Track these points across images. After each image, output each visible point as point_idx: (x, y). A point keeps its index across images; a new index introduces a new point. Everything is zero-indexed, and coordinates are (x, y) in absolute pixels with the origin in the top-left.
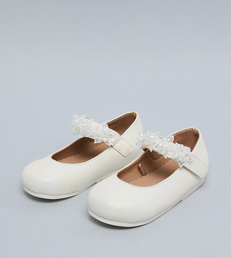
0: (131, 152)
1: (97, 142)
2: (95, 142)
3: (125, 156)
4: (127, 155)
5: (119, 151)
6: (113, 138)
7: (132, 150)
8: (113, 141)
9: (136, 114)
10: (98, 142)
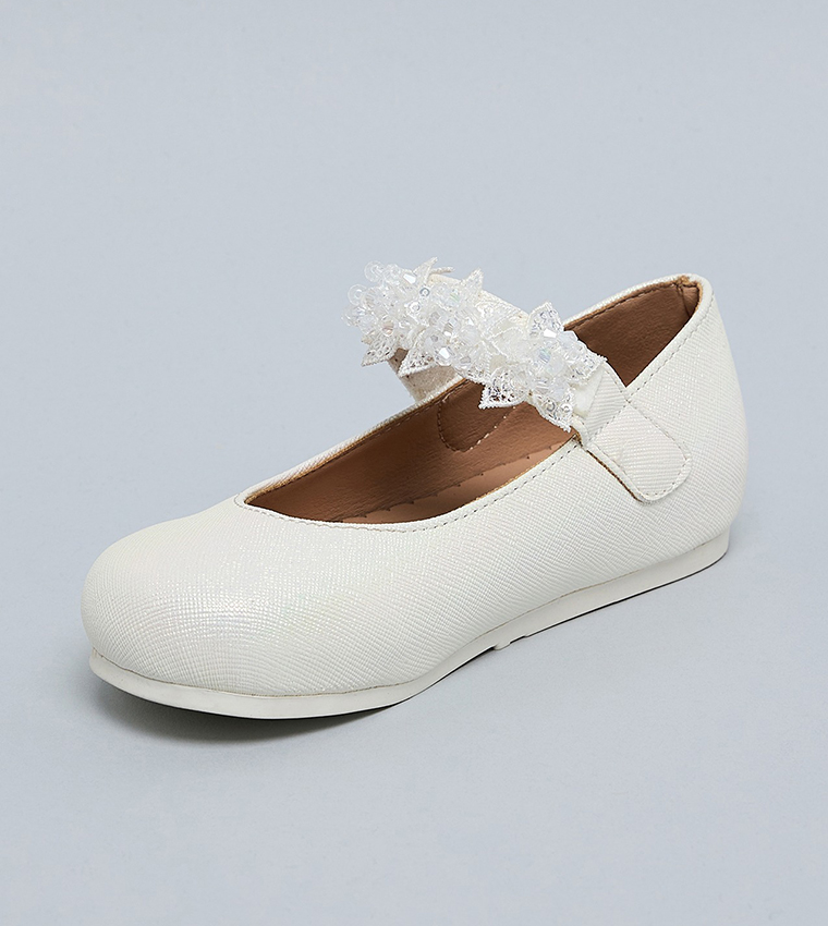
0: (679, 479)
1: (494, 404)
2: (486, 402)
3: (649, 503)
4: (658, 497)
5: (615, 469)
6: (583, 389)
7: (685, 471)
8: (581, 407)
9: (695, 285)
10: (502, 404)
